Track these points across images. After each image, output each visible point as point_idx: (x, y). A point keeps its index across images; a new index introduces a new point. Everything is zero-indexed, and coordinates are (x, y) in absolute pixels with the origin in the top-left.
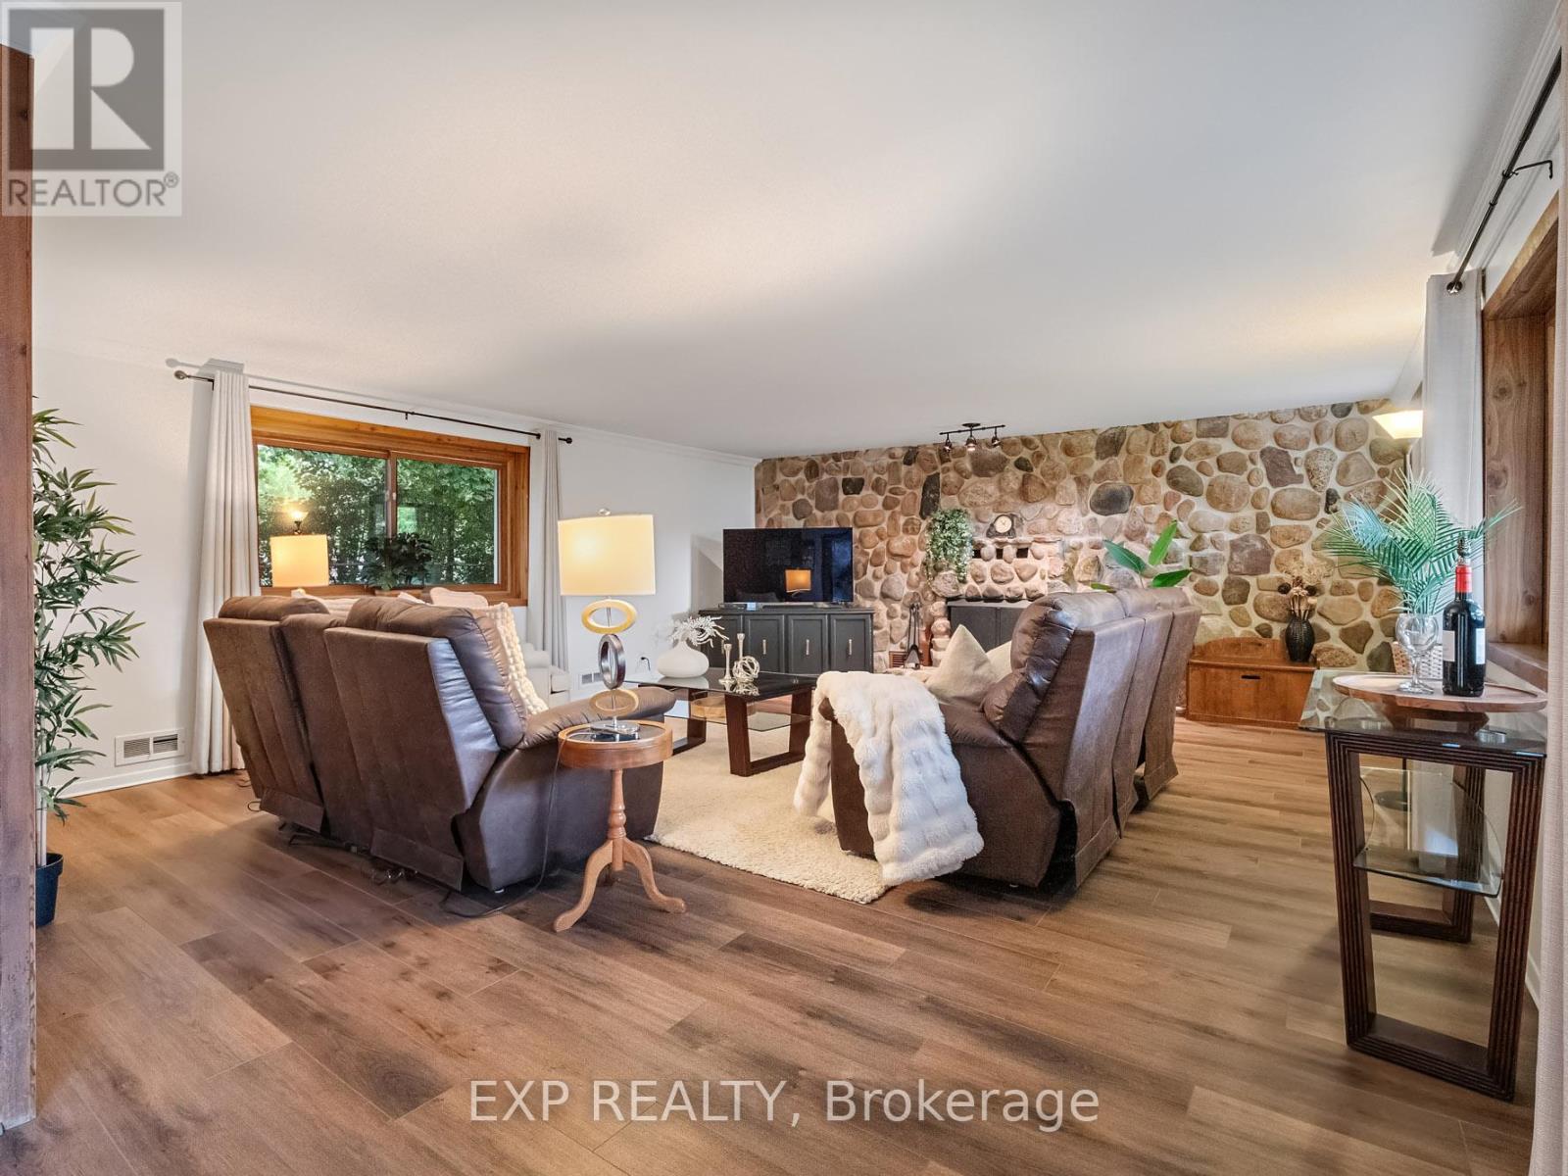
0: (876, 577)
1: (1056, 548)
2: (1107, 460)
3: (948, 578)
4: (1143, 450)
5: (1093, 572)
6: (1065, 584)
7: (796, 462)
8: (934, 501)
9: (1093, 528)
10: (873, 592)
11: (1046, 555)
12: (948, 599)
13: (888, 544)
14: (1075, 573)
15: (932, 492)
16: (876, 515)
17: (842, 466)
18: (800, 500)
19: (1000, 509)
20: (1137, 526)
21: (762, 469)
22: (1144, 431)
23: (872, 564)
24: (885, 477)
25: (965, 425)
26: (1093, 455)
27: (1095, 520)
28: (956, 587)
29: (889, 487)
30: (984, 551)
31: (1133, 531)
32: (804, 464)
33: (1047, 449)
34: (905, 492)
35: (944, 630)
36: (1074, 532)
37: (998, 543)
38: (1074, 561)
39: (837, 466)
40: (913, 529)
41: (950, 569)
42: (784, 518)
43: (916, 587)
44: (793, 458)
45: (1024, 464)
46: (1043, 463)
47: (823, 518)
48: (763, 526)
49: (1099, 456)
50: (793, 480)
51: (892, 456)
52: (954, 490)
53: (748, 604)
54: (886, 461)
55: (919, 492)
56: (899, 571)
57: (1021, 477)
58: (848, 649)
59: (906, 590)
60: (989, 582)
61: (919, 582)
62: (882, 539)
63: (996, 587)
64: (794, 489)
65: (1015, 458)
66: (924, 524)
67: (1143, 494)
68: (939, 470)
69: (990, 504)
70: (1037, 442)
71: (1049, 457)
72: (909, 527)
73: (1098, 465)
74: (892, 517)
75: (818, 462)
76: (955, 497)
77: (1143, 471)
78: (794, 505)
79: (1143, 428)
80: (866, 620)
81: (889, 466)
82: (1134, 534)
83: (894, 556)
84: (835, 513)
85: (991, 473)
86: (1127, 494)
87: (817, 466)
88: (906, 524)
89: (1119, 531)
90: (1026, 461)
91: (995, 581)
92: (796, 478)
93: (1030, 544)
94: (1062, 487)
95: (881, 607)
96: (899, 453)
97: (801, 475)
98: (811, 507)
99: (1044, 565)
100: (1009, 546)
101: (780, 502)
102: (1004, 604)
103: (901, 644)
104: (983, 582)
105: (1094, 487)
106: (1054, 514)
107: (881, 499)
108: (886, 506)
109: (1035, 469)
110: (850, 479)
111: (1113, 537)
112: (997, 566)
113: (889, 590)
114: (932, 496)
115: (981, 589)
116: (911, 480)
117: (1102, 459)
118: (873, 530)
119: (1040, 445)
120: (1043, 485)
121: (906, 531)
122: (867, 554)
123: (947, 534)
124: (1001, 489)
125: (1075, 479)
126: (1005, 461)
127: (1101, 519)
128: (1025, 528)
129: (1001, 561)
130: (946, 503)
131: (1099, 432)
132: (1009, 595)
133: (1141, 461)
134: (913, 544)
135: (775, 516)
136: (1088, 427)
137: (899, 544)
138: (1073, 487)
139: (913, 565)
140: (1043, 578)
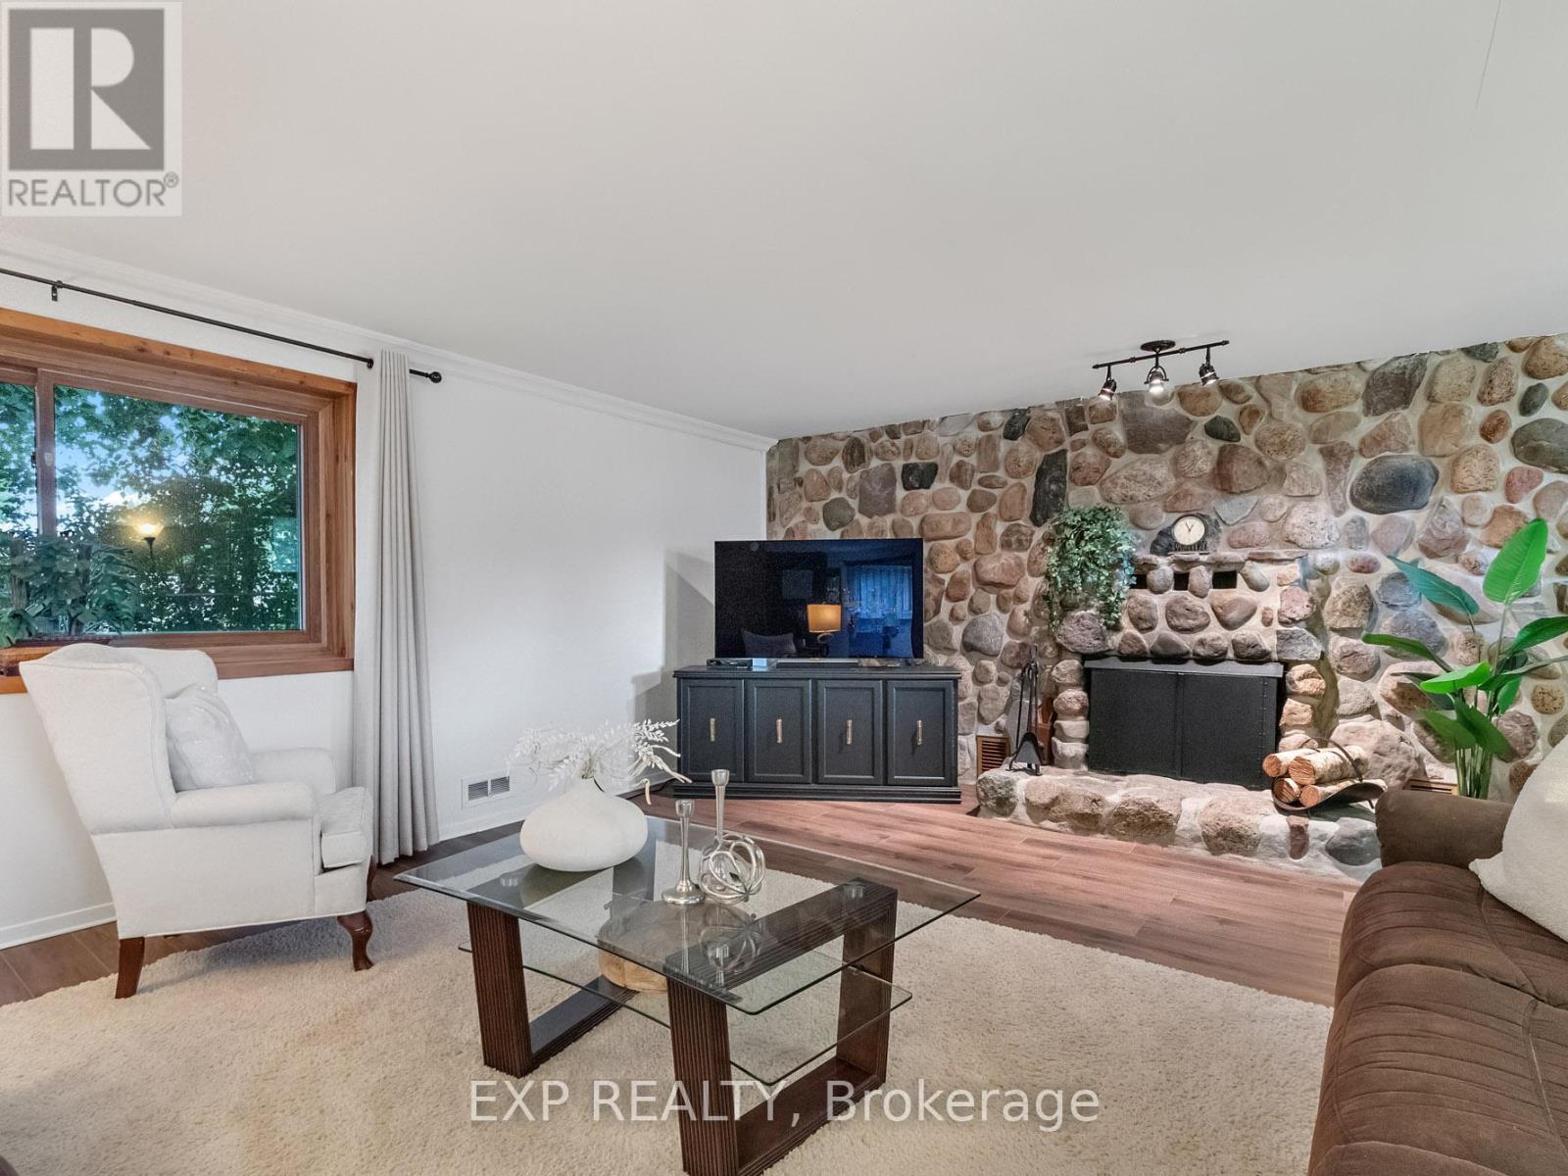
0: (954, 617)
1: (1294, 571)
2: (1386, 415)
3: (1087, 622)
4: (1463, 395)
5: (1360, 613)
6: (1308, 634)
7: (831, 443)
8: (1056, 496)
9: (1356, 536)
10: (949, 642)
11: (1274, 581)
12: (1085, 657)
13: (975, 566)
14: (1324, 614)
15: (1056, 480)
16: (956, 522)
17: (902, 447)
18: (835, 500)
19: (1178, 505)
20: (1449, 530)
21: (777, 456)
22: (1465, 362)
23: (948, 597)
24: (972, 460)
25: (1145, 347)
26: (1357, 407)
27: (1363, 522)
28: (1101, 637)
29: (978, 476)
30: (1154, 577)
31: (1440, 541)
32: (841, 445)
33: (1267, 400)
34: (1005, 484)
35: (1077, 707)
36: (1320, 542)
37: (1179, 562)
38: (1325, 593)
39: (893, 445)
40: (1019, 541)
41: (1090, 607)
42: (811, 527)
43: (1024, 635)
44: (825, 436)
45: (1222, 427)
46: (1260, 425)
47: (871, 527)
48: (780, 537)
49: (1370, 409)
50: (824, 469)
51: (984, 426)
52: (1094, 476)
53: (754, 659)
54: (974, 434)
55: (1029, 482)
56: (993, 609)
57: (1216, 453)
58: (915, 735)
59: (1007, 639)
60: (1162, 628)
61: (1029, 627)
62: (965, 559)
63: (1175, 636)
64: (827, 484)
65: (1206, 419)
66: (1039, 533)
67: (1462, 473)
68: (1066, 445)
69: (1157, 499)
70: (1250, 389)
71: (1270, 415)
72: (1013, 539)
73: (1368, 425)
74: (984, 524)
75: (864, 440)
76: (1095, 489)
77: (1462, 432)
78: (826, 509)
79: (1463, 354)
80: (946, 688)
81: (979, 444)
82: (1442, 546)
83: (985, 584)
84: (889, 519)
85: (1162, 446)
86: (1427, 476)
87: (862, 446)
88: (1008, 533)
89: (1409, 541)
90: (1227, 423)
91: (1174, 628)
92: (829, 467)
93: (1242, 564)
94: (1297, 465)
95: (965, 666)
96: (997, 420)
97: (837, 462)
98: (853, 510)
99: (1271, 601)
100: (1202, 568)
101: (805, 504)
102: (1191, 668)
103: (997, 724)
104: (1151, 628)
105: (1359, 464)
106: (1279, 513)
107: (964, 494)
108: (973, 505)
109: (1243, 437)
110: (915, 466)
111: (1397, 551)
112: (1177, 601)
113: (979, 638)
114: (1053, 487)
115: (1147, 641)
116: (1017, 461)
117: (1377, 413)
118: (951, 544)
119: (1255, 395)
120: (1260, 463)
121: (1006, 545)
122: (942, 582)
123: (1089, 547)
124: (1178, 473)
125: (1321, 451)
126: (1188, 424)
127: (1373, 520)
128: (1223, 537)
129: (1186, 593)
130: (1079, 498)
131: (1371, 367)
132: (1201, 651)
133: (1459, 413)
134: (1019, 565)
135: (796, 525)
136: (1349, 359)
137: (994, 566)
138: (1317, 465)
139: (1019, 600)
140: (1267, 623)
